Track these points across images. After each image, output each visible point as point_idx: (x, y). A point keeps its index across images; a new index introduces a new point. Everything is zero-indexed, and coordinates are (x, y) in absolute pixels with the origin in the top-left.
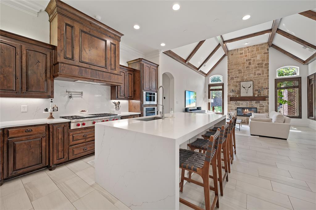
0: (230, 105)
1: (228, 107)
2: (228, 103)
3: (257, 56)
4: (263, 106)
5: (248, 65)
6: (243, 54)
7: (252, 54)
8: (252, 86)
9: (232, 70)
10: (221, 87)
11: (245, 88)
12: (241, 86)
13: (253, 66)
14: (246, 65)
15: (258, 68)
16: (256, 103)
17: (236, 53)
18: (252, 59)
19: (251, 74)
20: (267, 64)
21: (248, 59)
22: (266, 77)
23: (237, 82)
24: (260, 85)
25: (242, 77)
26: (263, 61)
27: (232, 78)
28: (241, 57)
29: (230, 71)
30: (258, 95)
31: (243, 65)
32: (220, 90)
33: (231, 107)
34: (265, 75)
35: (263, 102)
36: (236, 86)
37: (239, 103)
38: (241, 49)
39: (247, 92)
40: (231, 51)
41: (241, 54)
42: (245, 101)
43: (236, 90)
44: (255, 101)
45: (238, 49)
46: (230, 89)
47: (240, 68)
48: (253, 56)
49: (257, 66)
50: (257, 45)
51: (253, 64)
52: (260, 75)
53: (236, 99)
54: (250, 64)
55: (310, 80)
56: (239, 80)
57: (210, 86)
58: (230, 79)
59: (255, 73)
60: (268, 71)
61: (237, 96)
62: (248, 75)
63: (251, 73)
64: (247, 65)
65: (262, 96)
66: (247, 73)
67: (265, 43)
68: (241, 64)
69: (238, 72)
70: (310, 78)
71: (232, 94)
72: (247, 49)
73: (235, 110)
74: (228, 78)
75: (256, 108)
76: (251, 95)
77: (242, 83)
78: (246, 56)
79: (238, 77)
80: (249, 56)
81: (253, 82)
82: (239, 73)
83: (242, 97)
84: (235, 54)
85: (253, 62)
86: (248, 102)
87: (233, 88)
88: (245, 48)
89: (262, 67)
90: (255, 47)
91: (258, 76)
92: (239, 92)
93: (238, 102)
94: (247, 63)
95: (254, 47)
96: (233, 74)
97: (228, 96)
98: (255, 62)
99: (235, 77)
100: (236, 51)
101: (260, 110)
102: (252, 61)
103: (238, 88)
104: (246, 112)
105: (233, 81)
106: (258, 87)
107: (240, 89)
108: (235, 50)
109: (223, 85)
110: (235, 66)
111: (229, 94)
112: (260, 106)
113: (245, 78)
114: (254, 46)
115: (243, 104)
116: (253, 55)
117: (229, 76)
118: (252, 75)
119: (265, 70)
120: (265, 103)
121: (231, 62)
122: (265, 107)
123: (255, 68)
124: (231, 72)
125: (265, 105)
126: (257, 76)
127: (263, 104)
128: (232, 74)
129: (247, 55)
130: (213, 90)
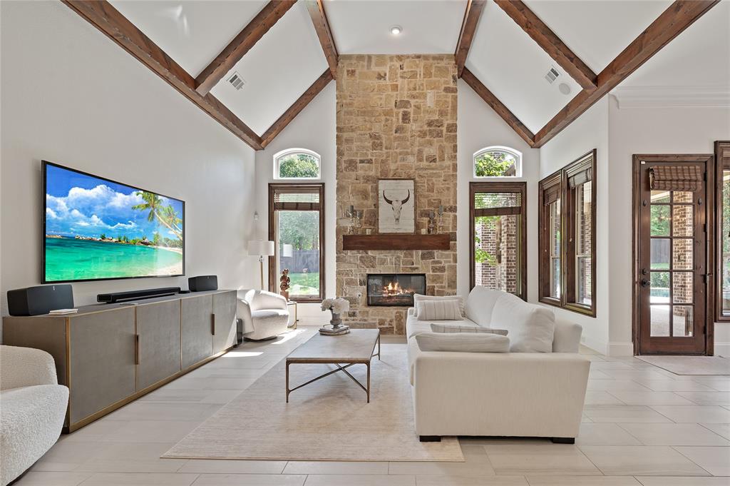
0: (345, 267)
1: (338, 273)
2: (338, 259)
3: (425, 97)
4: (442, 269)
5: (401, 120)
6: (387, 77)
7: (412, 86)
8: (412, 196)
9: (353, 131)
10: (315, 198)
11: (390, 202)
12: (381, 193)
13: (414, 128)
14: (394, 119)
15: (428, 138)
16: (423, 257)
17: (365, 70)
18: (413, 102)
19: (407, 154)
20: (453, 128)
21: (401, 101)
22: (451, 172)
23: (367, 179)
24: (434, 196)
25: (383, 162)
26: (442, 113)
27: (352, 165)
28: (381, 90)
29: (345, 135)
30: (429, 231)
31: (387, 120)
32: (311, 207)
33: (347, 274)
34: (447, 163)
35: (442, 255)
36: (365, 195)
37: (374, 258)
38: (381, 59)
39: (397, 219)
40: (349, 57)
41: (380, 77)
42: (393, 251)
43: (365, 210)
44: (420, 252)
45: (370, 57)
46: (345, 204)
47: (377, 128)
48: (414, 93)
49: (426, 128)
50: (426, 57)
51: (415, 121)
52: (434, 160)
53: (362, 243)
54: (406, 117)
55: (544, 191)
56: (372, 173)
57: (273, 188)
58: (346, 165)
59: (420, 152)
60: (456, 151)
61: (368, 232)
62: (400, 157)
63: (409, 151)
64: (396, 120)
65: (441, 232)
66: (398, 151)
67: (449, 56)
68: (380, 115)
69: (368, 144)
70: (545, 188)
71: (349, 224)
72: (398, 64)
73: (361, 284)
74: (338, 161)
75: (424, 275)
76: (410, 229)
77: (382, 185)
78: (395, 88)
79: (370, 162)
80: (402, 89)
81: (415, 182)
82: (375, 146)
83: (384, 235)
84: (360, 73)
85: (415, 113)
86: (401, 254)
87: (354, 201)
88: (391, 58)
89: (439, 135)
90: (422, 63)
91: (428, 164)
92: (373, 218)
93: (370, 253)
94: (397, 114)
95: (417, 60)
96: (355, 145)
97: (338, 231)
98: (422, 115)
99: (362, 162)
100: (366, 63)
101: (433, 281)
102: (411, 110)
103: (370, 202)
104: (393, 291)
105: (353, 174)
106: (430, 204)
107: (376, 206)
108: (360, 57)
109: (321, 189)
110: (360, 118)
111: (340, 221)
112: (434, 270)
113: (393, 167)
114: (419, 57)
115: (388, 261)
116: (415, 89)
117: (340, 153)
118: (412, 160)
119: (448, 152)
120: (447, 256)
121: (348, 101)
122: (446, 273)
123: (419, 136)
124: (347, 140)
125: (446, 265)
126: (425, 163)
127: (443, 260)
128: (351, 149)
129: (397, 86)
130: (285, 207)
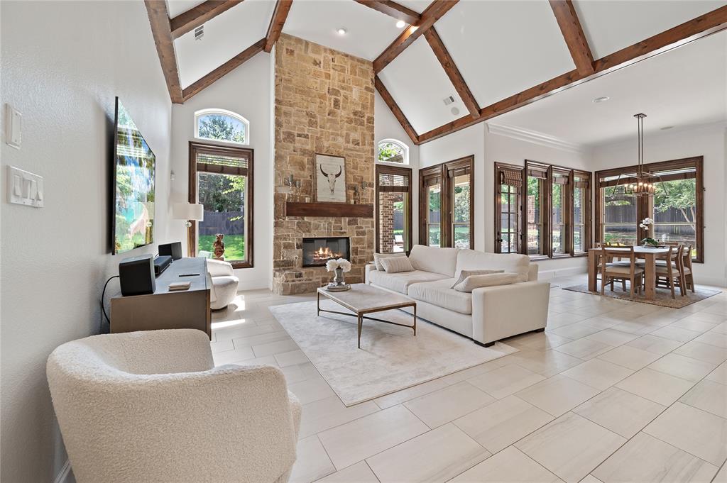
0: (282, 232)
1: (276, 238)
2: (276, 225)
3: (351, 91)
4: (363, 233)
5: (332, 105)
6: (322, 65)
7: (341, 78)
8: (343, 172)
9: (291, 106)
10: (242, 163)
11: (326, 175)
12: (318, 166)
13: (343, 114)
14: (327, 103)
15: (353, 124)
16: (350, 223)
17: (303, 53)
18: (342, 92)
19: (338, 135)
20: (371, 120)
21: (333, 89)
22: (370, 156)
23: (304, 152)
24: (358, 173)
25: (318, 139)
26: (364, 107)
27: (290, 137)
28: (316, 75)
29: (284, 108)
30: (355, 202)
31: (321, 103)
32: (238, 171)
33: (285, 239)
34: (367, 147)
35: (364, 221)
36: (302, 166)
37: (310, 223)
38: (317, 48)
39: (332, 190)
40: (289, 37)
41: (316, 63)
42: (325, 218)
43: (302, 180)
44: (347, 219)
45: (307, 43)
46: (283, 172)
47: (313, 108)
48: (343, 85)
49: (352, 116)
50: (352, 58)
51: (344, 108)
52: (358, 144)
53: (304, 210)
54: (336, 102)
56: (308, 147)
57: (194, 148)
58: (284, 137)
59: (348, 135)
60: (373, 139)
61: (307, 200)
62: (332, 136)
63: (339, 133)
64: (329, 105)
65: (364, 203)
66: (330, 131)
67: (368, 62)
68: (315, 97)
69: (305, 120)
71: (287, 192)
72: (331, 57)
73: (298, 248)
74: (277, 131)
75: (348, 238)
76: (343, 199)
77: (320, 160)
78: (328, 76)
79: (306, 137)
80: (334, 79)
81: (345, 160)
82: (311, 124)
83: (322, 203)
84: (298, 54)
85: (343, 102)
86: (332, 220)
87: (291, 170)
88: (325, 50)
89: (362, 124)
90: (350, 62)
91: (353, 146)
92: (311, 188)
93: (306, 219)
94: (330, 99)
95: (346, 58)
96: (292, 119)
97: (277, 198)
98: (349, 104)
99: (299, 135)
100: (303, 47)
101: (357, 243)
102: (341, 99)
103: (306, 173)
104: (324, 256)
105: (291, 146)
106: (355, 179)
107: (314, 177)
108: (299, 41)
109: (249, 154)
110: (298, 96)
111: (278, 189)
112: (358, 233)
113: (326, 144)
114: (347, 56)
115: (321, 227)
116: (344, 82)
117: (278, 124)
118: (341, 140)
119: (368, 138)
120: (367, 223)
121: (287, 77)
122: (366, 236)
123: (347, 122)
124: (286, 114)
125: (367, 230)
126: (351, 145)
127: (364, 226)
128: (289, 122)
129: (330, 75)
130: (208, 168)
